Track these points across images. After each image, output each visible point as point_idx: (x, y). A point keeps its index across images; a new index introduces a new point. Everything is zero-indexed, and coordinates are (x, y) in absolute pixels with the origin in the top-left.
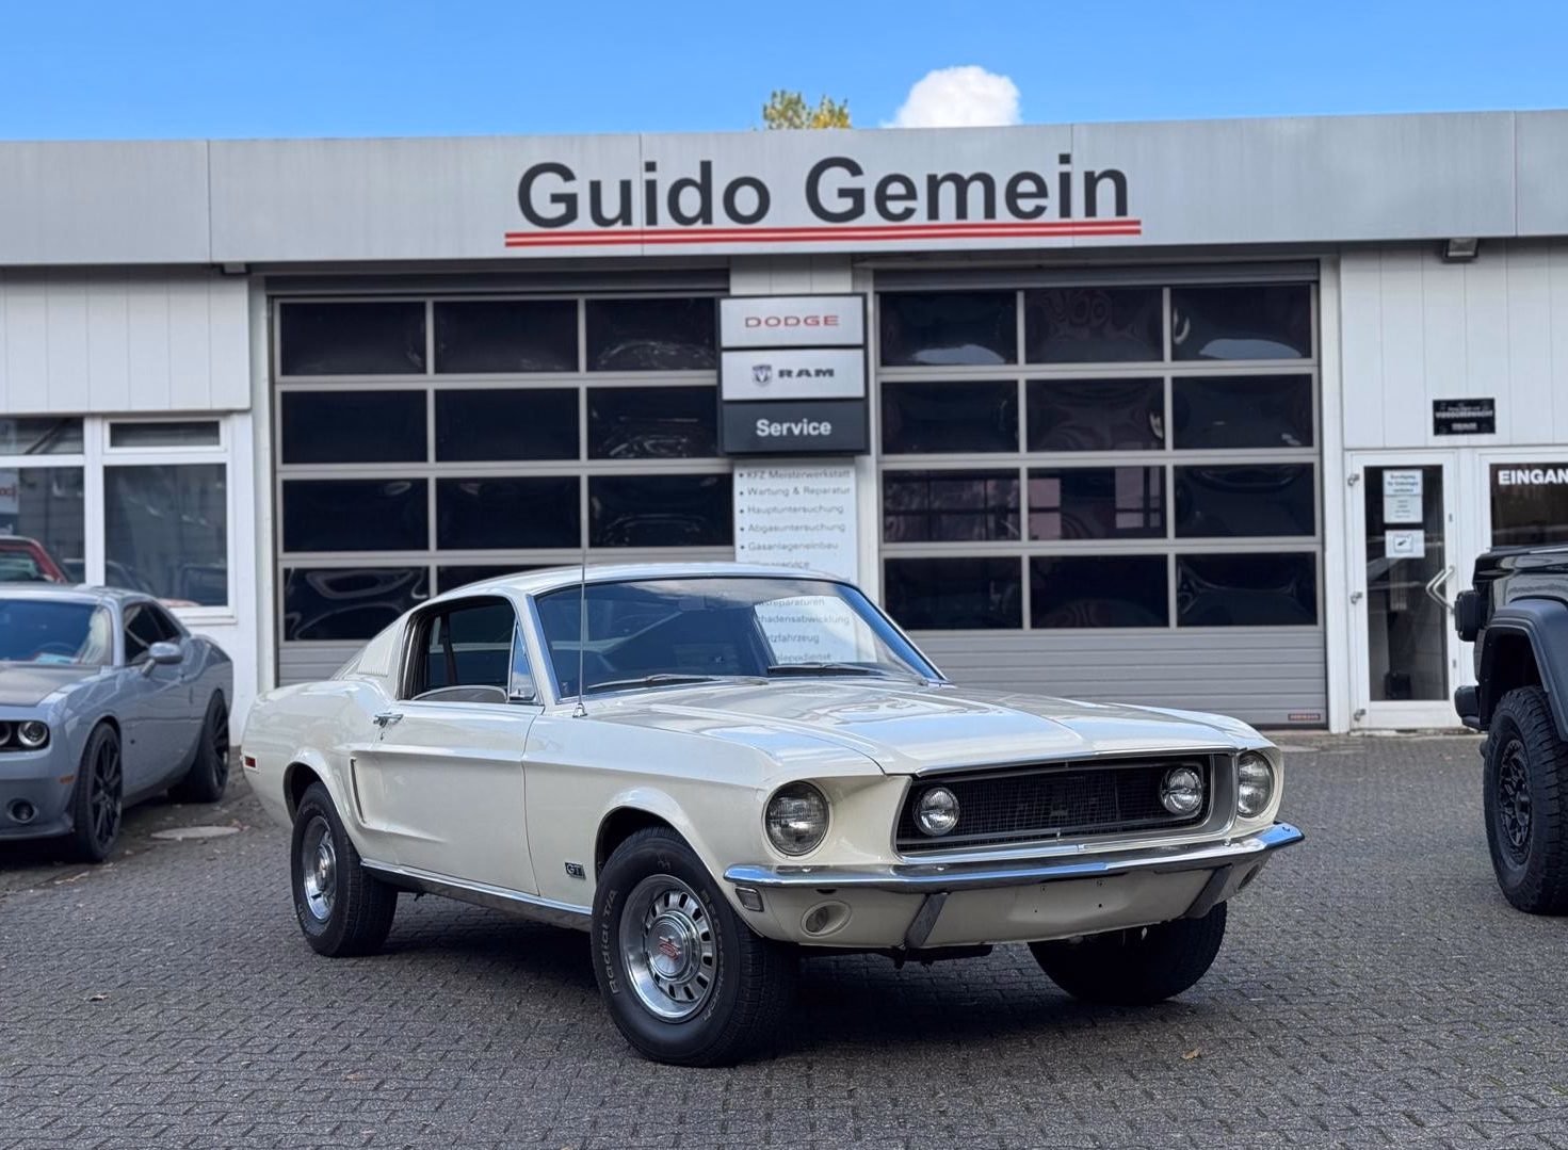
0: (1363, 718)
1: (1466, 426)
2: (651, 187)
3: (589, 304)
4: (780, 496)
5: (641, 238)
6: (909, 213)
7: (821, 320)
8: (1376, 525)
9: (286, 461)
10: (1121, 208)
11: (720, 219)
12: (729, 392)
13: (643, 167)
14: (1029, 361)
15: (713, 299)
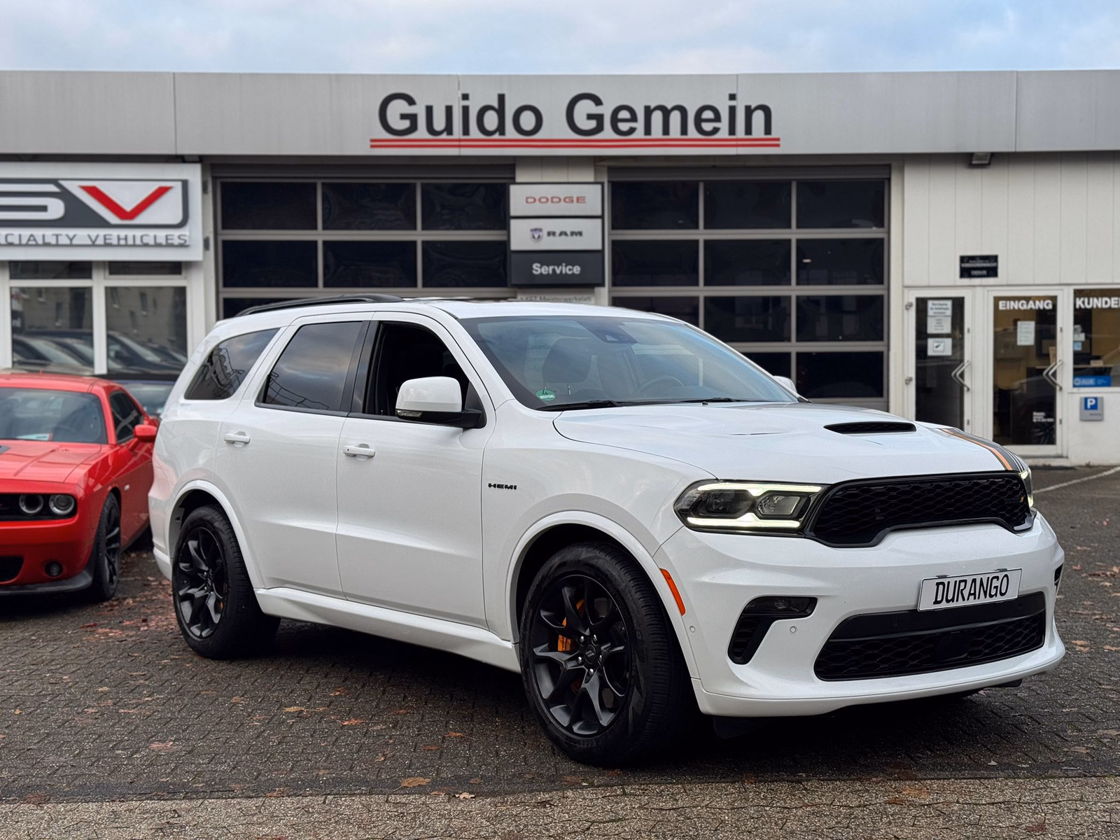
1: (979, 273)
2: (466, 110)
3: (422, 185)
5: (459, 144)
6: (632, 130)
7: (575, 200)
8: (922, 334)
9: (225, 285)
10: (768, 130)
11: (511, 132)
12: (515, 245)
13: (460, 96)
14: (706, 227)
15: (505, 184)
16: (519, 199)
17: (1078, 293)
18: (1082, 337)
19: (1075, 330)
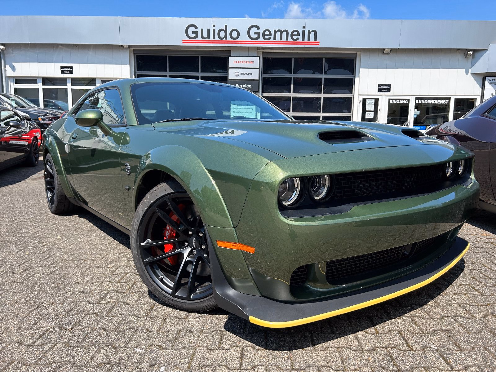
1: (384, 90)
2: (214, 31)
3: (201, 57)
5: (212, 42)
6: (270, 38)
7: (250, 62)
8: (364, 111)
10: (315, 39)
11: (229, 38)
12: (229, 78)
13: (212, 26)
14: (294, 73)
15: (227, 57)
16: (232, 61)
17: (417, 98)
18: (417, 113)
19: (415, 110)
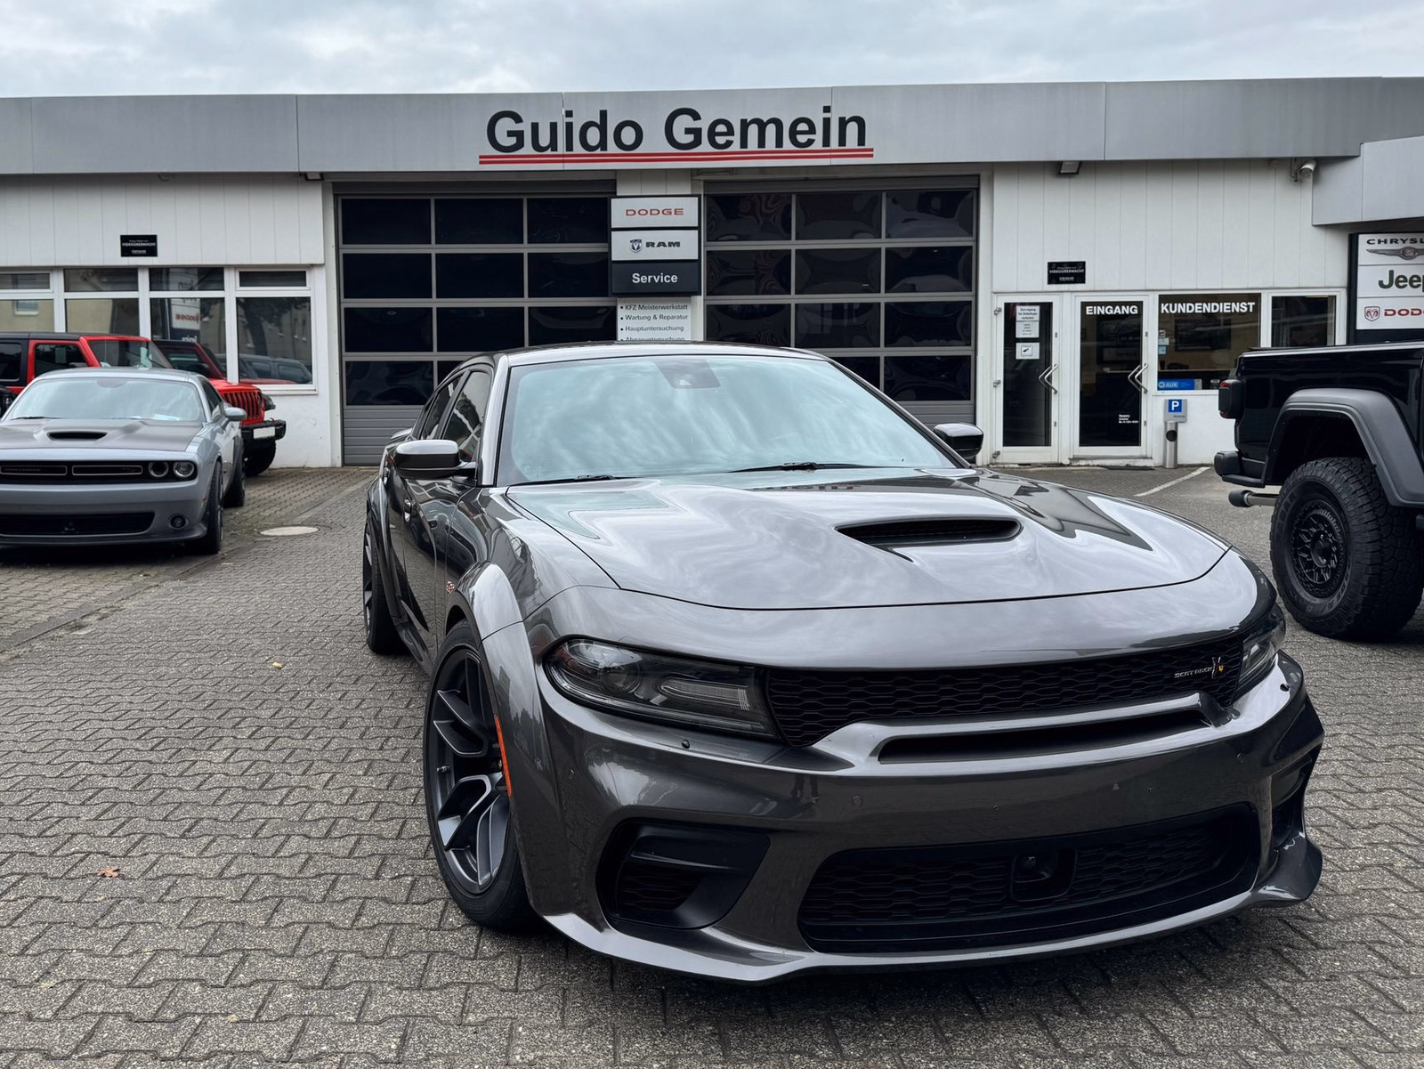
0: (1000, 456)
1: (1067, 279)
2: (569, 126)
3: (528, 200)
4: (646, 320)
5: (563, 159)
6: (729, 143)
7: (673, 213)
8: (1011, 340)
9: (345, 297)
10: (861, 141)
11: (612, 148)
12: (615, 257)
13: (564, 113)
14: (798, 238)
15: (606, 198)
16: (620, 212)
17: (1163, 299)
18: (1166, 341)
19: (1160, 334)
